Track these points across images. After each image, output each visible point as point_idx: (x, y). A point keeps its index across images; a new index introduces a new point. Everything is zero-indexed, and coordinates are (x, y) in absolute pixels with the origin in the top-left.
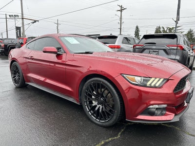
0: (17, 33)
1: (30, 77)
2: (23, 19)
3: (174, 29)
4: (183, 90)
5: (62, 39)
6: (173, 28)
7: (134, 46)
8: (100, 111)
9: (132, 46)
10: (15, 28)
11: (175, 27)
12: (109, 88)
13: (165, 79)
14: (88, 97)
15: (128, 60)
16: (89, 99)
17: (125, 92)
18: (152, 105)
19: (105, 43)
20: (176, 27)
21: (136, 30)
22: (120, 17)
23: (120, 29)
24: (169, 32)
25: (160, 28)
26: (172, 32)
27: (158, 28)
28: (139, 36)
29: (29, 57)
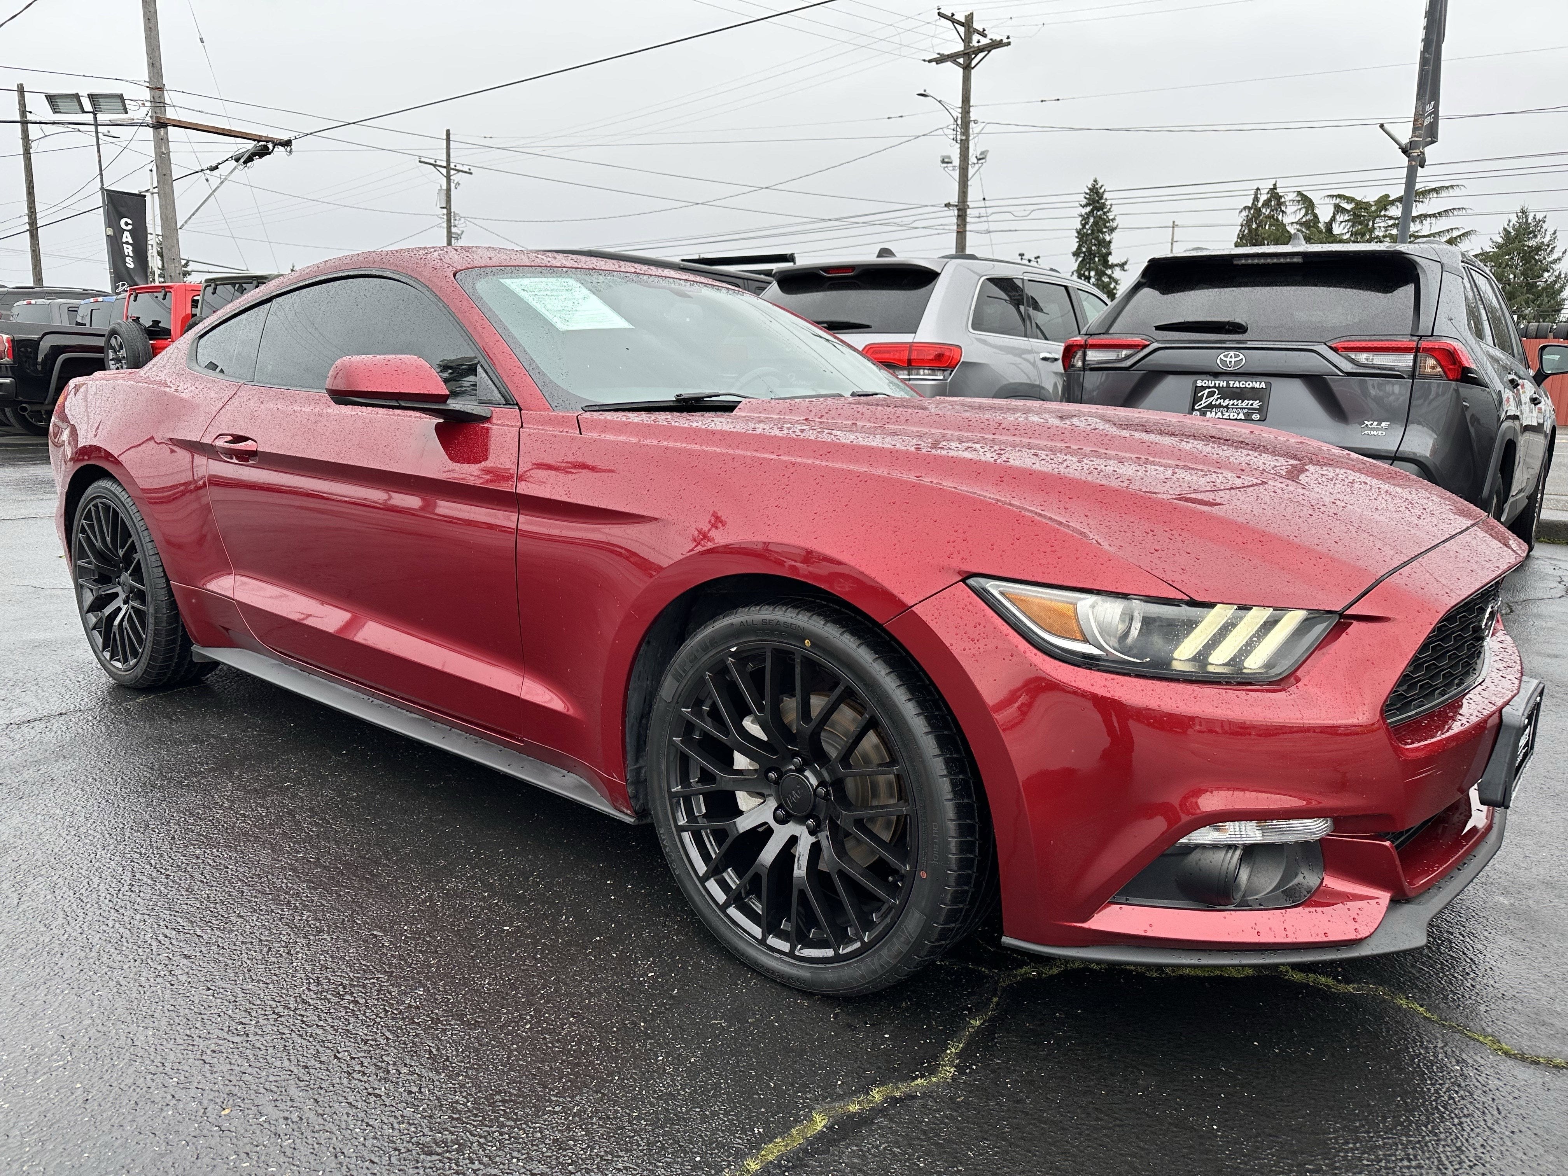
0: (115, 244)
1: (226, 604)
2: (160, 124)
3: (1396, 211)
4: (1455, 706)
5: (483, 287)
6: (1384, 202)
7: (1069, 352)
8: (800, 870)
9: (1057, 349)
10: (98, 200)
11: (1398, 191)
12: (872, 685)
13: (1315, 616)
14: (698, 760)
15: (1021, 460)
16: (706, 777)
17: (1000, 717)
18: (1215, 819)
19: (834, 327)
20: (1411, 195)
21: (1088, 218)
22: (960, 115)
23: (958, 210)
24: (1351, 235)
25: (1280, 204)
26: (1377, 233)
27: (1263, 206)
28: (1112, 267)
29: (217, 442)
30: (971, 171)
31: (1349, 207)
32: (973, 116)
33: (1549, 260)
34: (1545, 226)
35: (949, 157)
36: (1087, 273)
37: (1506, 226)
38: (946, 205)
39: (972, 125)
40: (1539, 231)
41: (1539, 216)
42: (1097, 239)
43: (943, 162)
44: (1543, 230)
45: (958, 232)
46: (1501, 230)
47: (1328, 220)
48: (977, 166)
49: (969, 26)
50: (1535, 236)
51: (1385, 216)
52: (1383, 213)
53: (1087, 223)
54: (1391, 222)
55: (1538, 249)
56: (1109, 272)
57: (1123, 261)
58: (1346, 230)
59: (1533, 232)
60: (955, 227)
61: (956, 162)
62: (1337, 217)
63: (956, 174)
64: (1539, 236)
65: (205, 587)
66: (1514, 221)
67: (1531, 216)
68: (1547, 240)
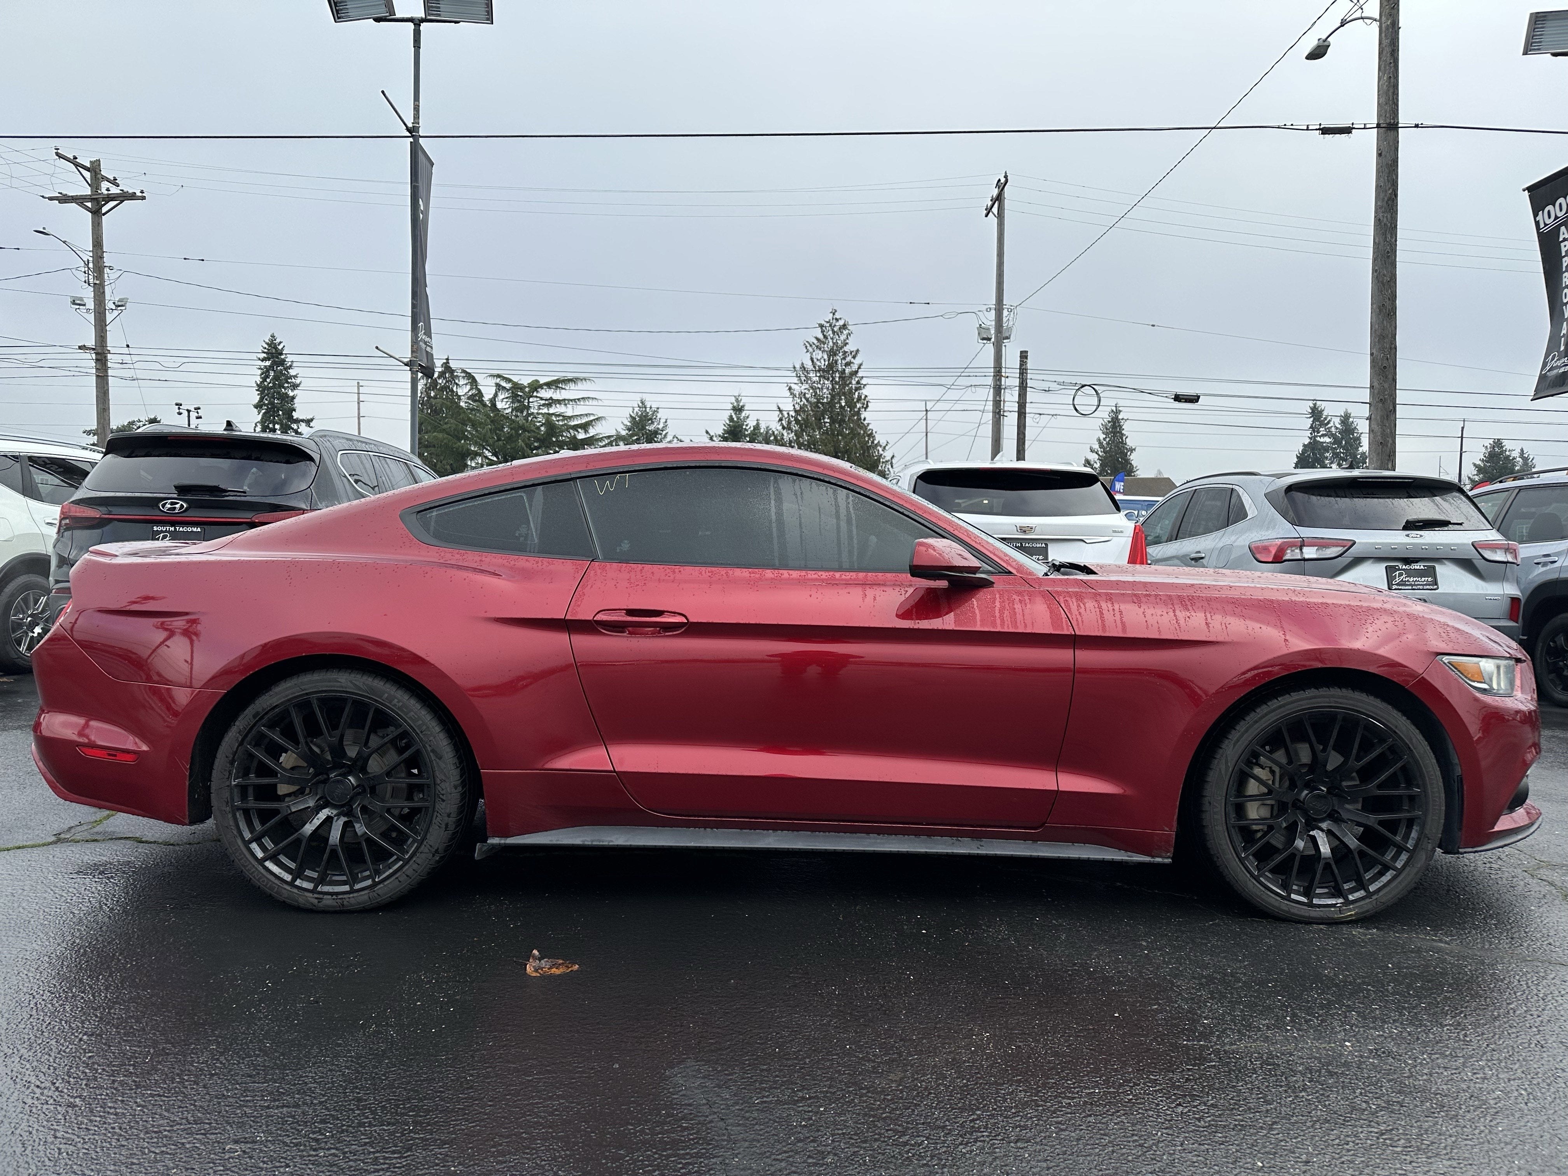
3: (545, 393)
6: (535, 386)
21: (268, 371)
22: (91, 259)
23: (96, 354)
25: (453, 377)
26: (532, 410)
27: (439, 377)
28: (297, 421)
29: (601, 617)
30: (109, 317)
31: (508, 386)
32: (107, 260)
34: (659, 416)
35: (81, 299)
36: (271, 426)
37: (631, 413)
38: (80, 348)
39: (106, 270)
40: (655, 419)
41: (654, 406)
42: (278, 393)
43: (74, 303)
45: (97, 376)
46: (629, 416)
47: (491, 396)
48: (116, 313)
49: (95, 172)
50: (653, 423)
51: (536, 397)
52: (535, 394)
53: (268, 377)
54: (543, 402)
55: (657, 432)
56: (295, 426)
57: (309, 417)
59: (651, 419)
60: (94, 371)
61: (91, 305)
62: (499, 394)
63: (91, 317)
64: (655, 423)
65: (548, 766)
66: (637, 409)
67: (648, 406)
68: (660, 426)
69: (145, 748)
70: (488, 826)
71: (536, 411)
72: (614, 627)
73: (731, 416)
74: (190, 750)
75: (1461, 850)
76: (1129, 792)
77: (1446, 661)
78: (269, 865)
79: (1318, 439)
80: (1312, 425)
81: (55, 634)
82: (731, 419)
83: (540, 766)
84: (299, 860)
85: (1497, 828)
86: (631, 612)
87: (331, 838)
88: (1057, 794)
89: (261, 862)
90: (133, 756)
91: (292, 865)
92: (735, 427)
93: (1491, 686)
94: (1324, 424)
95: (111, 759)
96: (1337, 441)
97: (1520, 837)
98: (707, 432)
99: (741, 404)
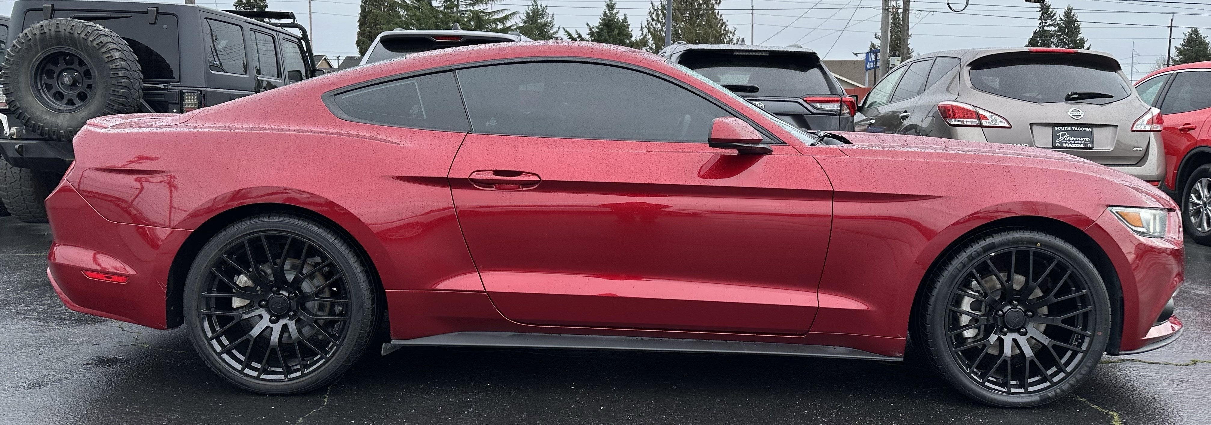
24: (444, 8)
26: (461, 8)
29: (475, 176)
33: (552, 32)
34: (547, 12)
37: (527, 10)
40: (545, 14)
41: (544, 5)
44: (547, 14)
46: (525, 12)
50: (543, 17)
55: (545, 25)
58: (441, 5)
59: (541, 14)
64: (545, 17)
65: (438, 287)
66: (531, 7)
67: (539, 5)
68: (549, 20)
69: (132, 272)
70: (391, 331)
71: (463, 9)
72: (484, 184)
73: (605, 12)
74: (167, 275)
75: (1120, 353)
76: (872, 308)
77: (1114, 211)
78: (225, 356)
79: (1046, 28)
80: (1041, 17)
81: (62, 187)
82: (605, 14)
83: (429, 288)
84: (247, 354)
85: (1148, 336)
86: (497, 173)
87: (272, 339)
88: (817, 310)
89: (219, 354)
90: (125, 279)
91: (242, 358)
92: (610, 21)
93: (1148, 229)
94: (1051, 16)
95: (108, 281)
96: (1061, 29)
97: (1165, 344)
98: (588, 24)
99: (613, 2)
